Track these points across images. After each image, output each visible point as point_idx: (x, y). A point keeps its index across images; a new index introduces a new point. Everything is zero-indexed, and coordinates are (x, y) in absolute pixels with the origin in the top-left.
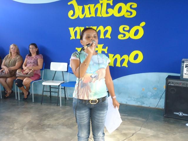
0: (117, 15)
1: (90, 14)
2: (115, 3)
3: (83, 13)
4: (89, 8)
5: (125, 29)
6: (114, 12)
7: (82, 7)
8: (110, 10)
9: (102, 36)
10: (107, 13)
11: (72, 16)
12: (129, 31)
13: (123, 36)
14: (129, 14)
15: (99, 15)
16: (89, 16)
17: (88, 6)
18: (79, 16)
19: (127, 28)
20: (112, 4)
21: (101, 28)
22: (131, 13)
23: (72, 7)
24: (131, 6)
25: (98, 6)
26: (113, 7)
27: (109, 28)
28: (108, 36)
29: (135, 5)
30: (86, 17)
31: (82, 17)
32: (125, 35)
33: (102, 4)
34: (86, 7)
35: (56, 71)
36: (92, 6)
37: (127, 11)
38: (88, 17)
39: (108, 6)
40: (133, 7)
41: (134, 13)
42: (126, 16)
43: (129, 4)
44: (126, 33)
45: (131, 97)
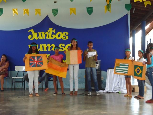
0: (58, 38)
1: (42, 37)
2: (56, 32)
3: (38, 37)
4: (41, 34)
5: (63, 46)
6: (56, 36)
7: (37, 33)
8: (53, 35)
9: (49, 50)
10: (52, 37)
11: (31, 38)
12: (64, 47)
13: (61, 49)
14: (65, 38)
15: (47, 38)
16: (42, 39)
17: (41, 33)
18: (35, 38)
19: (64, 45)
20: (55, 32)
21: (49, 45)
22: (66, 37)
23: (31, 33)
24: (65, 34)
25: (47, 33)
26: (55, 34)
27: (53, 45)
28: (53, 49)
29: (67, 34)
30: (39, 39)
31: (37, 38)
32: (62, 49)
33: (49, 32)
34: (40, 33)
35: (18, 71)
36: (43, 33)
37: (63, 36)
38: (40, 39)
39: (53, 33)
40: (66, 34)
41: (67, 38)
42: (63, 39)
43: (64, 33)
44: (63, 48)
45: (67, 84)
